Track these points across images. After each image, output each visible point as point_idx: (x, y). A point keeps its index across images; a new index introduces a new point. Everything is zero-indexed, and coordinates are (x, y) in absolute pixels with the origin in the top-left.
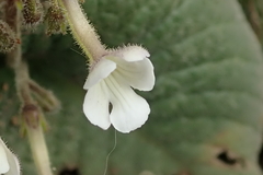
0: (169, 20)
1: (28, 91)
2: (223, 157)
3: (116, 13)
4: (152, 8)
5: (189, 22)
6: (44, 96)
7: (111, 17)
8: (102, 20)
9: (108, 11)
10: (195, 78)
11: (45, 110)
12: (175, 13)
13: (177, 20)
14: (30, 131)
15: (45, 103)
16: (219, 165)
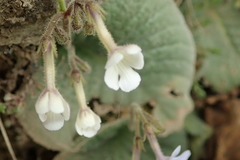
0: (147, 25)
1: (75, 63)
2: (172, 93)
3: (120, 21)
4: (139, 18)
5: (157, 25)
6: (83, 65)
7: (118, 23)
8: (113, 24)
9: (116, 20)
10: (159, 53)
11: (83, 71)
12: (150, 20)
13: (151, 24)
14: (75, 84)
15: (83, 68)
16: (171, 98)
